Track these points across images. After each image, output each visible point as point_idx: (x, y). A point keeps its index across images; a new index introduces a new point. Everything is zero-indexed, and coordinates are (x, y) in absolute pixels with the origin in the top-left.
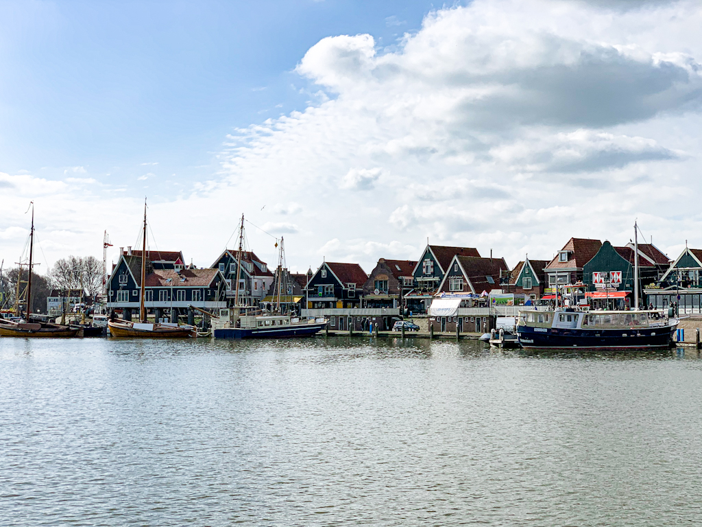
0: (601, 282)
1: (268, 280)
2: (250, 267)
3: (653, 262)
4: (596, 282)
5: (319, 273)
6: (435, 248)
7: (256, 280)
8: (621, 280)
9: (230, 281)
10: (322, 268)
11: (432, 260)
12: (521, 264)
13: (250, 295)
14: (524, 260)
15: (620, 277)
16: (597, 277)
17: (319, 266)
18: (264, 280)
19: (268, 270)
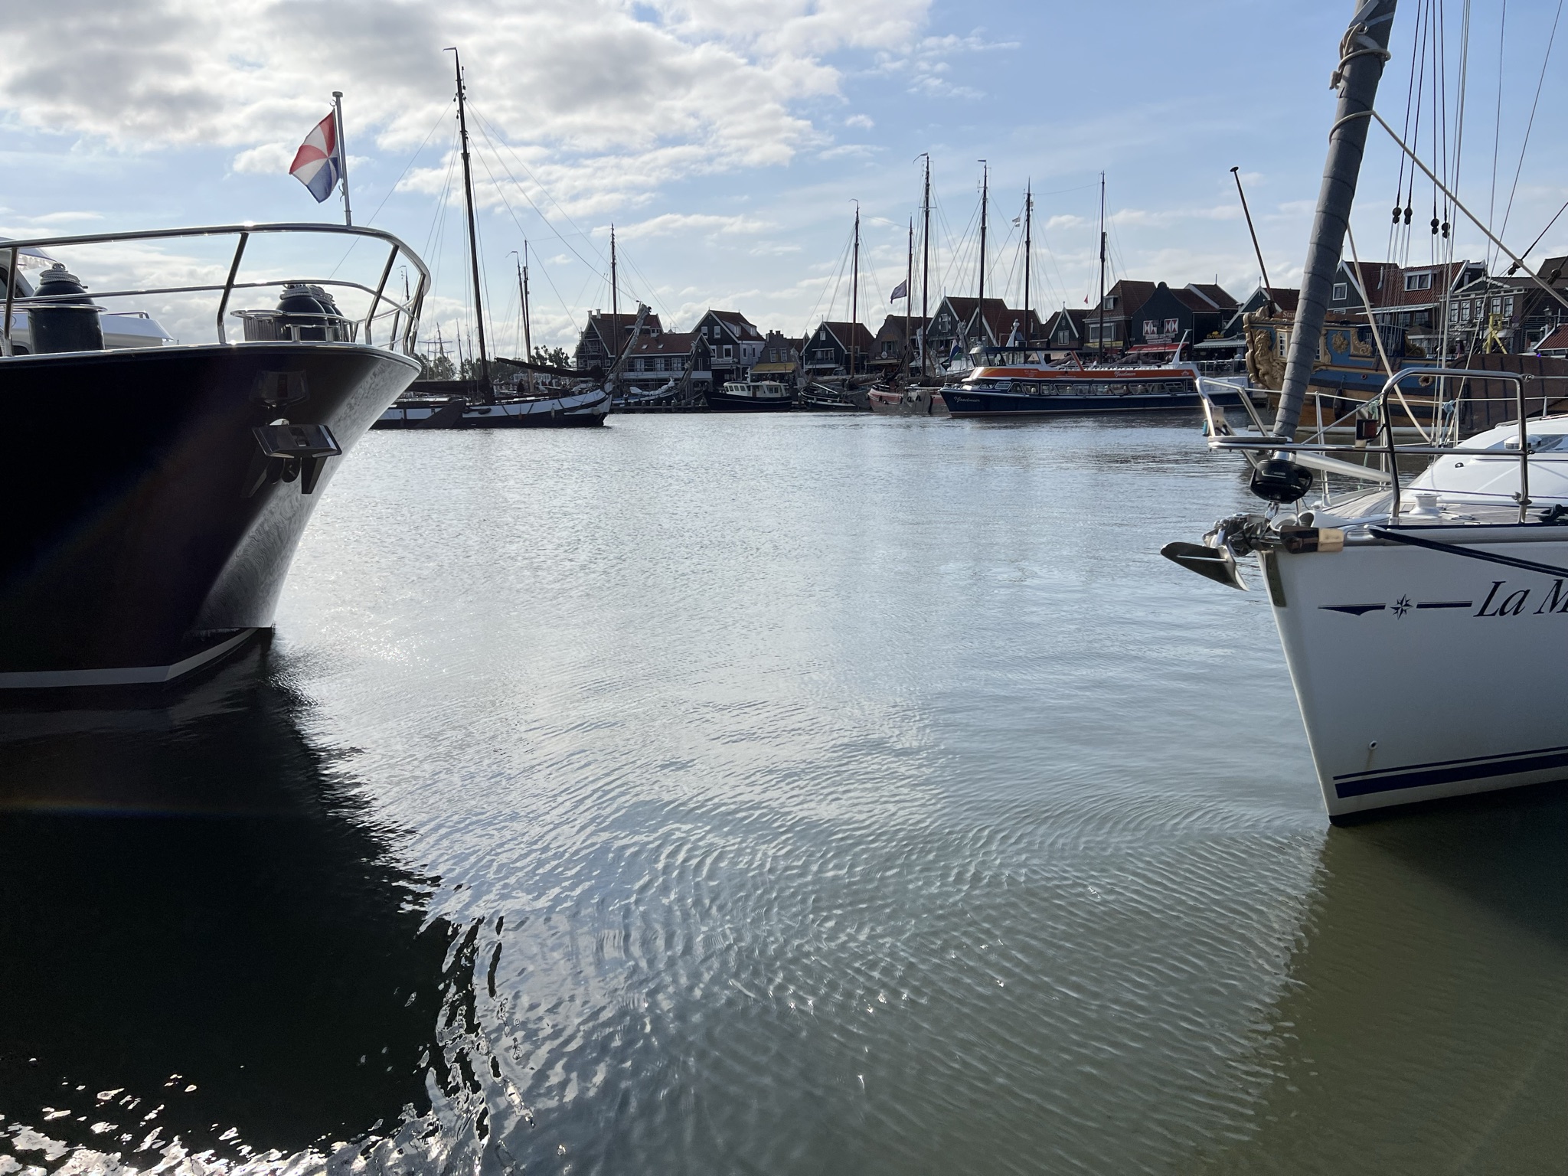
0: (1153, 333)
1: (759, 346)
2: (737, 331)
3: (1217, 306)
4: (1147, 333)
5: (817, 334)
6: (953, 300)
7: (744, 345)
8: (1177, 329)
9: (714, 347)
10: (820, 329)
11: (950, 314)
12: (1056, 314)
13: (739, 363)
14: (1060, 310)
15: (1176, 326)
16: (1149, 327)
17: (817, 327)
18: (754, 346)
19: (758, 334)
